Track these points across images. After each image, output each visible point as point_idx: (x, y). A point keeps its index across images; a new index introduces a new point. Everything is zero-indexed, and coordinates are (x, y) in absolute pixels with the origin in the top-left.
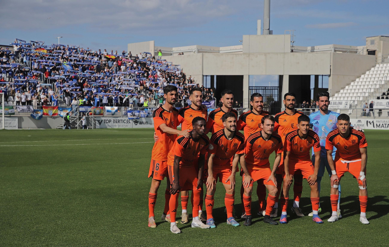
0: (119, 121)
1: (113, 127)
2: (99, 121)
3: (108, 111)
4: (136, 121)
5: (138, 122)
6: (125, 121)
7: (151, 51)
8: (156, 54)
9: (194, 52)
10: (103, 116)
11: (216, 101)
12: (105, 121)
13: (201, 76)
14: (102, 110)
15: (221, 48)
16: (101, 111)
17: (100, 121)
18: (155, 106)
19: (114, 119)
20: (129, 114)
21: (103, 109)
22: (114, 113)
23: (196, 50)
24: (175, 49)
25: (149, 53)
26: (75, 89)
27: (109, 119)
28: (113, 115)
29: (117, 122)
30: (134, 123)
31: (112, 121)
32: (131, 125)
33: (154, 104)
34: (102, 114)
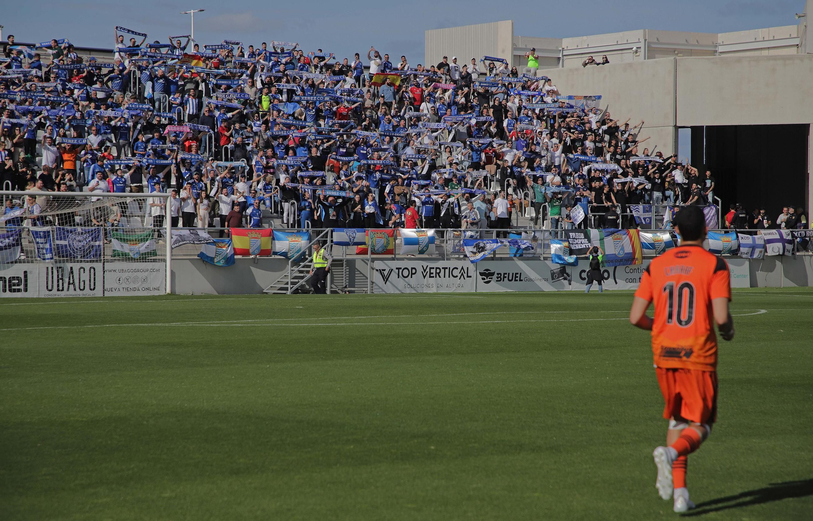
0: (438, 271)
1: (420, 291)
2: (381, 272)
3: (409, 242)
4: (487, 270)
5: (493, 274)
6: (456, 272)
7: (503, 51)
8: (520, 59)
9: (636, 52)
10: (393, 256)
11: (720, 207)
12: (401, 271)
13: (671, 130)
14: (391, 239)
15: (721, 37)
16: (388, 243)
17: (386, 273)
18: (536, 224)
19: (425, 264)
20: (468, 250)
21: (394, 236)
22: (426, 246)
23: (642, 45)
24: (568, 43)
25: (498, 60)
26: (309, 177)
27: (410, 264)
28: (421, 252)
29: (434, 275)
30: (480, 277)
31: (420, 270)
32: (473, 285)
33: (532, 219)
34: (390, 252)
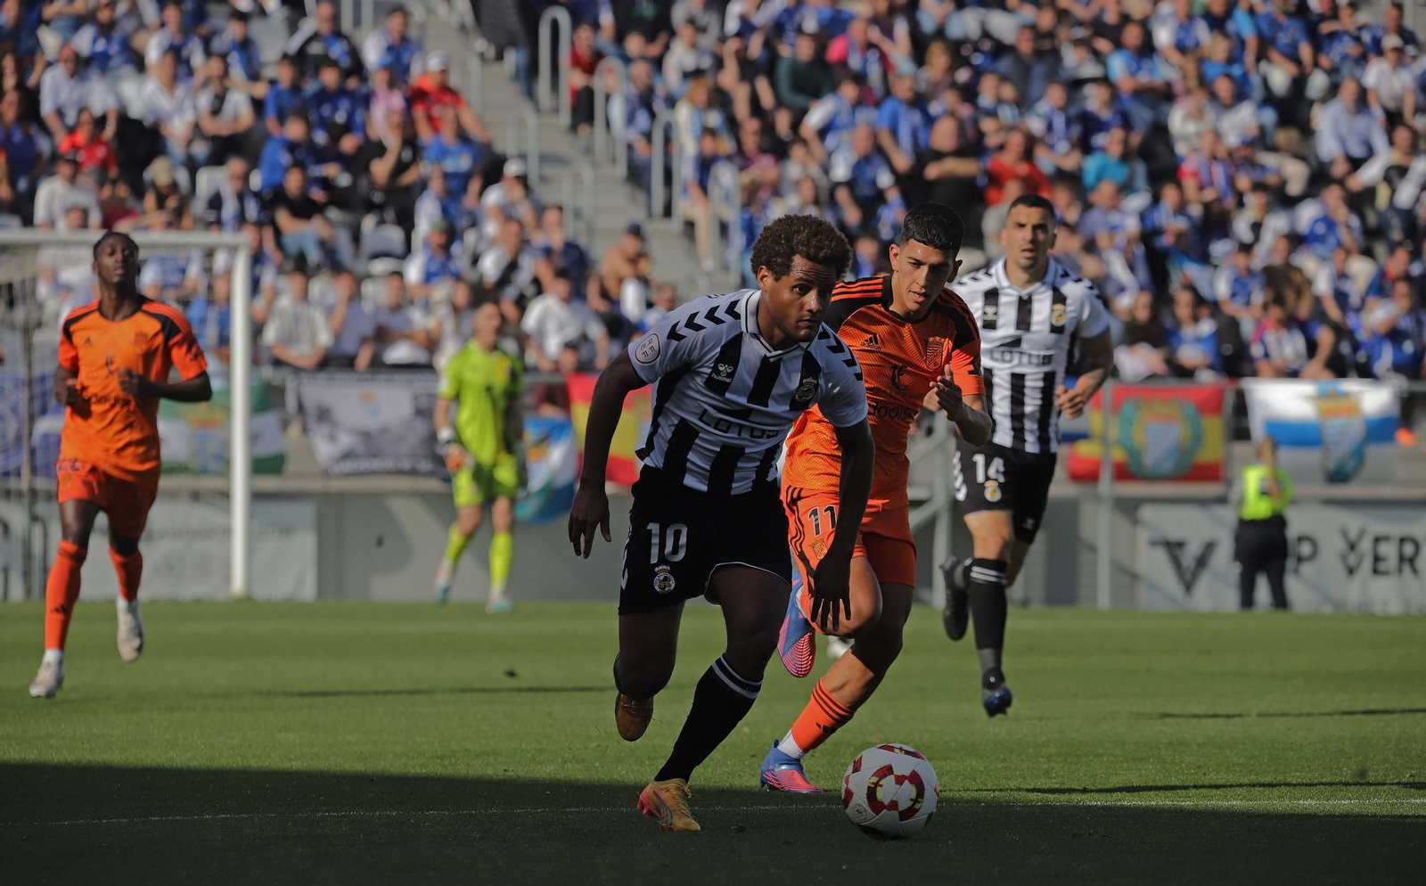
0: (1409, 549)
10: (1221, 490)
14: (1209, 424)
16: (1198, 439)
17: (1189, 555)
19: (1353, 521)
22: (1359, 455)
28: (1338, 476)
29: (1391, 563)
31: (1331, 544)
34: (1211, 473)
